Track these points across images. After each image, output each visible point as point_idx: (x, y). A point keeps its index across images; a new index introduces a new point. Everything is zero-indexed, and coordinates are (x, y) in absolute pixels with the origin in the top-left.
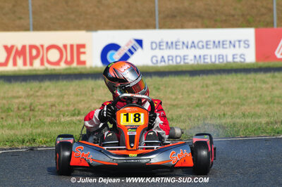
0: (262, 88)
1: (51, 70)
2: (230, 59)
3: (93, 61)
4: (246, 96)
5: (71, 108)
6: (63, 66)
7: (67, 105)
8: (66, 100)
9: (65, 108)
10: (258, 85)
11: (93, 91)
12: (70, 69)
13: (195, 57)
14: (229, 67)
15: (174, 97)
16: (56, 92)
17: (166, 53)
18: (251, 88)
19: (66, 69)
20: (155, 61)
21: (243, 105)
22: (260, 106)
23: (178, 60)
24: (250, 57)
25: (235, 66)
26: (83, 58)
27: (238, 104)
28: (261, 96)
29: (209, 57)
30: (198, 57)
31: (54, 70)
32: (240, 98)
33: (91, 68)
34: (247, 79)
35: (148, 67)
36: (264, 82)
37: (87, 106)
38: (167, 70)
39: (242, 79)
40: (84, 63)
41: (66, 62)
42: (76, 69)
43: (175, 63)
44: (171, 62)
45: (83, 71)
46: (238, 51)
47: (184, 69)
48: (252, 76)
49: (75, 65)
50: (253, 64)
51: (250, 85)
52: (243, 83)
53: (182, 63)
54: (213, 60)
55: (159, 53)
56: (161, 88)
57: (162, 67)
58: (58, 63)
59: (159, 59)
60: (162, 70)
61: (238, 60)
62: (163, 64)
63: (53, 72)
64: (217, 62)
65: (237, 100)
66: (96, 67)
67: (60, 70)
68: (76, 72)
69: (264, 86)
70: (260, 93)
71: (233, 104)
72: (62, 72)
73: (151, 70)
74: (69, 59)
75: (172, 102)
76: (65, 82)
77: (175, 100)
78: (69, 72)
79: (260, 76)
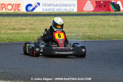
0: (77, 22)
1: (8, 12)
2: (69, 10)
3: (23, 10)
4: (71, 24)
5: (13, 27)
6: (13, 11)
7: (11, 26)
8: (11, 24)
9: (11, 27)
10: (76, 20)
11: (21, 21)
12: (15, 12)
13: (57, 9)
14: (68, 13)
15: (47, 24)
16: (8, 21)
17: (48, 8)
18: (73, 22)
19: (14, 12)
20: (44, 10)
21: (70, 27)
22: (75, 28)
23: (52, 10)
24: (75, 10)
25: (70, 13)
26: (19, 8)
27: (68, 27)
28: (76, 24)
29: (62, 9)
30: (58, 9)
31: (9, 12)
32: (69, 25)
33: (22, 12)
34: (73, 18)
35: (41, 12)
36: (78, 20)
37: (18, 26)
38: (47, 14)
39: (71, 18)
40: (20, 10)
41: (14, 10)
42: (16, 12)
43: (50, 11)
44: (49, 11)
45: (19, 13)
46: (71, 8)
47: (53, 14)
48: (74, 17)
49: (17, 11)
50: (76, 13)
51: (73, 21)
52: (71, 19)
53: (53, 11)
54: (63, 10)
55: (45, 8)
56: (44, 20)
57: (46, 12)
58: (11, 10)
59: (45, 10)
60: (46, 14)
61: (71, 11)
62: (46, 11)
63: (9, 13)
64: (64, 11)
65: (68, 26)
66: (24, 12)
67: (11, 12)
68: (17, 13)
69: (78, 21)
70: (76, 23)
71: (67, 27)
72: (12, 13)
73: (42, 14)
74: (15, 9)
75: (47, 26)
76: (12, 17)
77: (48, 25)
78: (14, 13)
79: (77, 17)
